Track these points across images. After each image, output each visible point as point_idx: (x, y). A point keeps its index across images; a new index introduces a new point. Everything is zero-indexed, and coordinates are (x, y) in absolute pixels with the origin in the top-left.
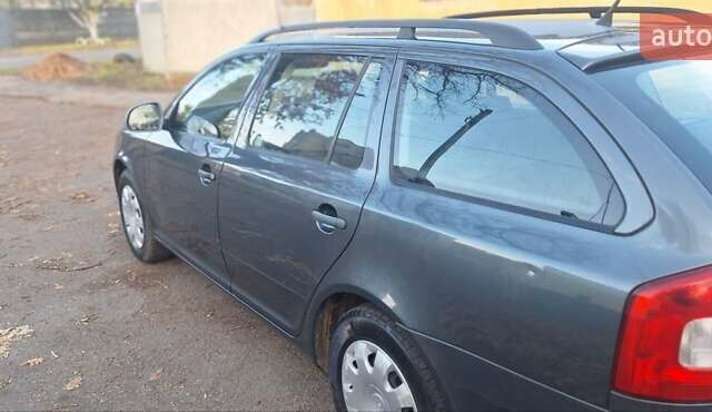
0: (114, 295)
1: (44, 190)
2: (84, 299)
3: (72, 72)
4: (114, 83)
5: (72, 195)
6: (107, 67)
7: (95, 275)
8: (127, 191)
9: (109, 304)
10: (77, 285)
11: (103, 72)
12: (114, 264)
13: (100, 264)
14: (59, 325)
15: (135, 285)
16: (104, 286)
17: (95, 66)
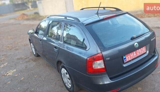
0: (30, 63)
1: (19, 44)
2: (25, 64)
3: (26, 17)
4: (34, 19)
5: (24, 44)
6: (33, 15)
7: (27, 60)
8: (32, 44)
9: (29, 65)
10: (24, 62)
11: (32, 17)
12: (31, 57)
13: (28, 58)
14: (21, 69)
15: (34, 61)
16: (29, 62)
17: (30, 15)
